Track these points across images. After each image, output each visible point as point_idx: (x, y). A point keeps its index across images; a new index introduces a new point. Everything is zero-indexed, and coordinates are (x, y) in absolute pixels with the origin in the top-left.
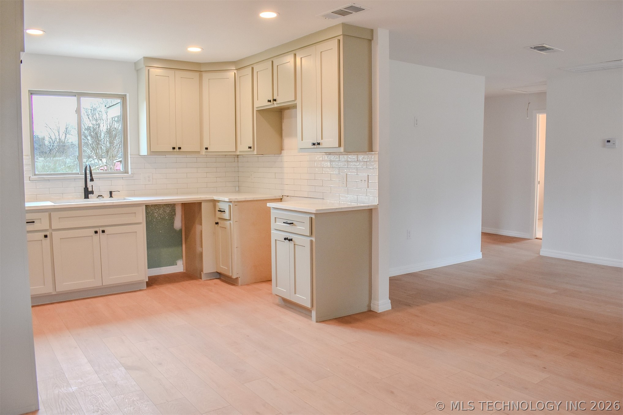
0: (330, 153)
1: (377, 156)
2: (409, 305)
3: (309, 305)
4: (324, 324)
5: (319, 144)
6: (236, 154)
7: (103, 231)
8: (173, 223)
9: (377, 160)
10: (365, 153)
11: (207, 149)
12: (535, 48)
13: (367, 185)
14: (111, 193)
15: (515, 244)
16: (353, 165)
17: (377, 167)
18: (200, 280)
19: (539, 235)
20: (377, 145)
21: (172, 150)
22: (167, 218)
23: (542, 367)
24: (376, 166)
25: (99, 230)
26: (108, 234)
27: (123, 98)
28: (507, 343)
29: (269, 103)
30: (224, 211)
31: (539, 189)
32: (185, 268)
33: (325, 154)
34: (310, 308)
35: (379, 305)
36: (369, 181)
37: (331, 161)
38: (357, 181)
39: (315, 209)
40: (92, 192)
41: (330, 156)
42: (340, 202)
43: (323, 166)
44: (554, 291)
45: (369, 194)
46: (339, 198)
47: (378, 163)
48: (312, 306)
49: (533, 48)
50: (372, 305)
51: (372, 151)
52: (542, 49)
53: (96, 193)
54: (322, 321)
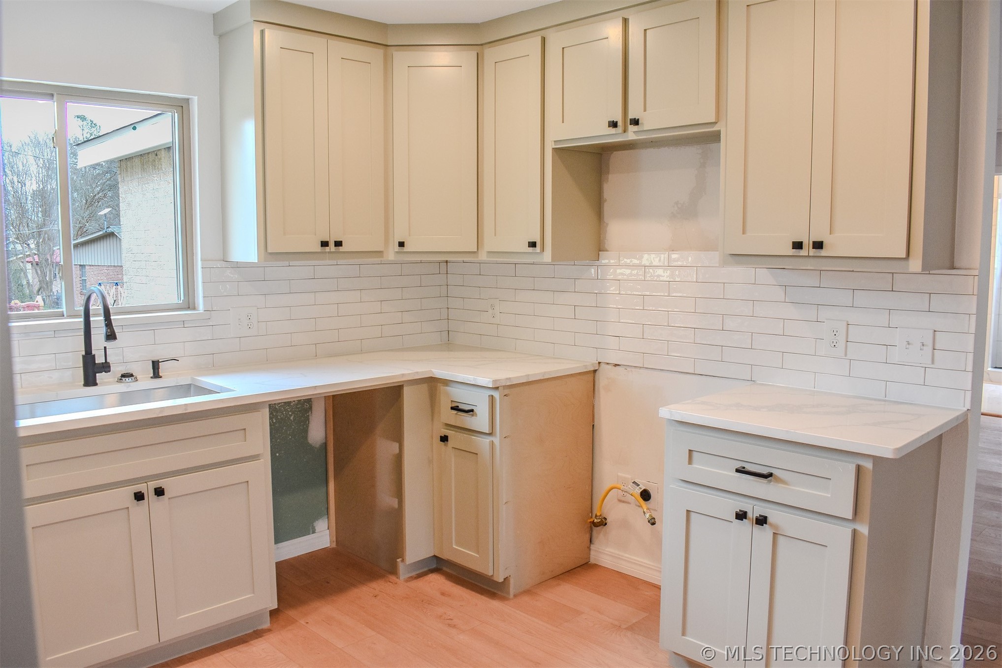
1: (972, 282)
5: (817, 245)
6: (477, 257)
7: (159, 492)
8: (306, 431)
9: (975, 293)
11: (401, 244)
13: (931, 357)
14: (156, 365)
18: (393, 578)
21: (318, 248)
22: (292, 418)
25: (147, 489)
26: (172, 498)
27: (182, 107)
29: (613, 131)
30: (472, 411)
32: (334, 539)
36: (937, 347)
40: (106, 367)
51: (953, 268)
53: (117, 369)
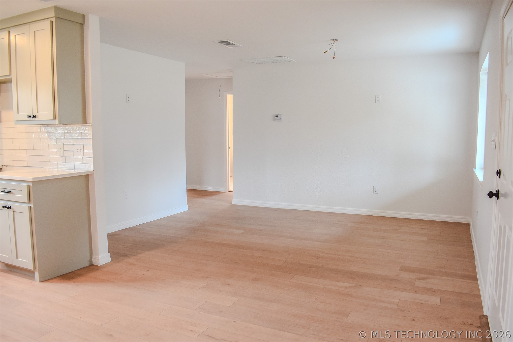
0: (47, 125)
1: (90, 128)
2: (126, 256)
3: (31, 267)
4: (47, 283)
5: (34, 116)
9: (91, 131)
10: (80, 125)
12: (221, 42)
13: (83, 153)
15: (214, 197)
16: (70, 136)
17: (91, 138)
19: (231, 188)
20: (90, 119)
23: (234, 293)
24: (90, 136)
28: (207, 277)
31: (230, 153)
33: (42, 126)
34: (33, 269)
35: (99, 259)
36: (84, 150)
37: (48, 132)
38: (74, 150)
39: (32, 178)
41: (47, 128)
42: (59, 170)
43: (41, 137)
44: (243, 231)
45: (85, 162)
46: (57, 166)
47: (92, 133)
48: (35, 267)
49: (220, 42)
50: (93, 260)
51: (86, 123)
52: (227, 43)
54: (45, 281)
